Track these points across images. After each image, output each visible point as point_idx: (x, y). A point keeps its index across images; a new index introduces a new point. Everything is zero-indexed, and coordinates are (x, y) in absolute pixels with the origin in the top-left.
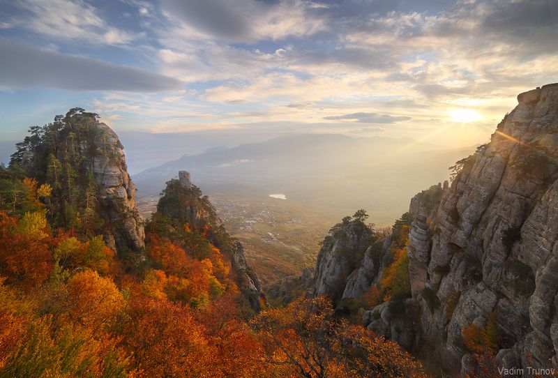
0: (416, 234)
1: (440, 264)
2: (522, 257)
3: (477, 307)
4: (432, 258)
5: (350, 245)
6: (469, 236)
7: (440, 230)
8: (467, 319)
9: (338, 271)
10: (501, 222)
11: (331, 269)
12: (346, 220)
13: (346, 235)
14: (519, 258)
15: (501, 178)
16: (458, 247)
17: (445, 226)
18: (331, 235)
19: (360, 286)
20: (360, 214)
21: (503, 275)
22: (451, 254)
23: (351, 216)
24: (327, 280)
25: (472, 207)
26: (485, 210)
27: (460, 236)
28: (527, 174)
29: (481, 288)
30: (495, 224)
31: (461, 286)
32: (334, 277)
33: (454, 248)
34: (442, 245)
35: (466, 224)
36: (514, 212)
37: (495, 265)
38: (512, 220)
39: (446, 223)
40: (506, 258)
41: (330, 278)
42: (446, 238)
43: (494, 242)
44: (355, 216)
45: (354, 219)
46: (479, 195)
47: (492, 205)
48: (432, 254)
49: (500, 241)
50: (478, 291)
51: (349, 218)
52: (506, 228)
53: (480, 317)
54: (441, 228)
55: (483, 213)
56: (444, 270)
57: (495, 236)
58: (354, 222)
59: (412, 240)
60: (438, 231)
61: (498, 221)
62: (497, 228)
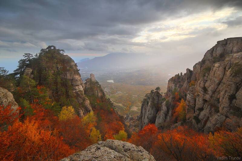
0: (190, 96)
1: (200, 107)
2: (237, 105)
3: (218, 121)
4: (196, 105)
5: (156, 102)
6: (211, 97)
7: (199, 95)
8: (214, 125)
9: (152, 113)
10: (227, 92)
11: (150, 113)
12: (152, 92)
13: (154, 98)
14: (235, 105)
15: (224, 76)
16: (207, 101)
17: (201, 93)
18: (146, 98)
19: (162, 118)
20: (158, 89)
21: (229, 110)
22: (204, 103)
23: (154, 90)
24: (149, 116)
25: (212, 86)
26: (218, 87)
27: (207, 97)
28: (237, 75)
29: (220, 115)
30: (225, 93)
31: (209, 115)
32: (151, 115)
33: (205, 101)
34: (200, 100)
35: (210, 92)
36: (233, 89)
37: (225, 107)
38: (232, 92)
39: (202, 92)
40: (230, 105)
41: (150, 116)
42: (202, 97)
43: (224, 99)
44: (156, 89)
45: (155, 91)
46: (215, 82)
47: (220, 86)
48: (196, 103)
49: (227, 99)
50: (218, 116)
51: (153, 90)
52: (229, 94)
53: (219, 124)
54: (200, 94)
55: (217, 88)
56: (201, 109)
57: (225, 97)
58: (156, 92)
59: (189, 99)
60: (198, 95)
61: (226, 91)
62: (225, 94)
